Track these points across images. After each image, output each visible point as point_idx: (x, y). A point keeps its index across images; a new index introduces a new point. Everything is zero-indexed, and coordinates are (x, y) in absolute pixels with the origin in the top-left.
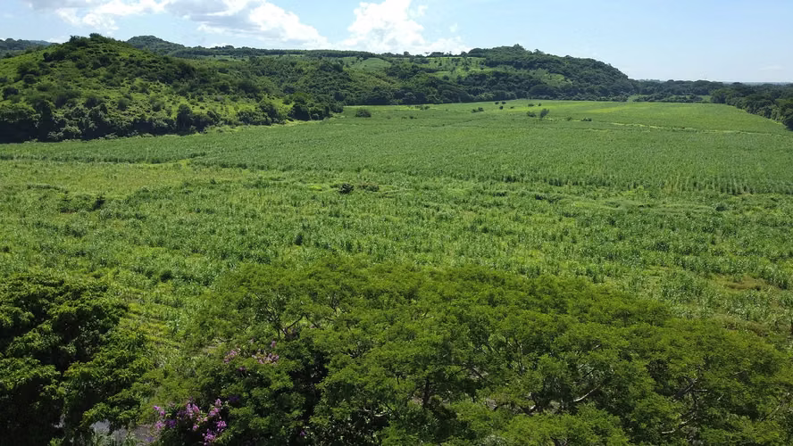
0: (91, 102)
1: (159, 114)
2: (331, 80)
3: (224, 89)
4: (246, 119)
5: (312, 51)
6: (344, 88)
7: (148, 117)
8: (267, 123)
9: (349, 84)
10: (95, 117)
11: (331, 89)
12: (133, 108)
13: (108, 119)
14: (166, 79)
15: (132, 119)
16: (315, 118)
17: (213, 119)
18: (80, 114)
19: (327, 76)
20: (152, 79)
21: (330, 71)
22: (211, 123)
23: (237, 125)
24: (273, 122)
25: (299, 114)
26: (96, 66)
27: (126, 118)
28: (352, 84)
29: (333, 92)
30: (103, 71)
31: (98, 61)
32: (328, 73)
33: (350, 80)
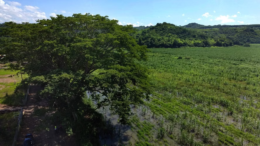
0: (152, 39)
1: (168, 42)
2: (248, 34)
3: (194, 36)
4: (196, 45)
5: (250, 25)
6: (252, 37)
7: (165, 43)
8: (203, 46)
9: (255, 36)
10: (151, 43)
11: (246, 38)
12: (162, 41)
13: (154, 43)
14: (177, 34)
15: (160, 43)
16: (224, 46)
17: (185, 45)
18: (148, 41)
19: (246, 33)
20: (173, 34)
21: (248, 32)
22: (183, 45)
23: (192, 46)
24: (206, 46)
25: (218, 44)
26: (161, 30)
27: (159, 43)
28: (257, 36)
29: (247, 39)
30: (161, 32)
31: (161, 29)
32: (247, 32)
33: (256, 35)
